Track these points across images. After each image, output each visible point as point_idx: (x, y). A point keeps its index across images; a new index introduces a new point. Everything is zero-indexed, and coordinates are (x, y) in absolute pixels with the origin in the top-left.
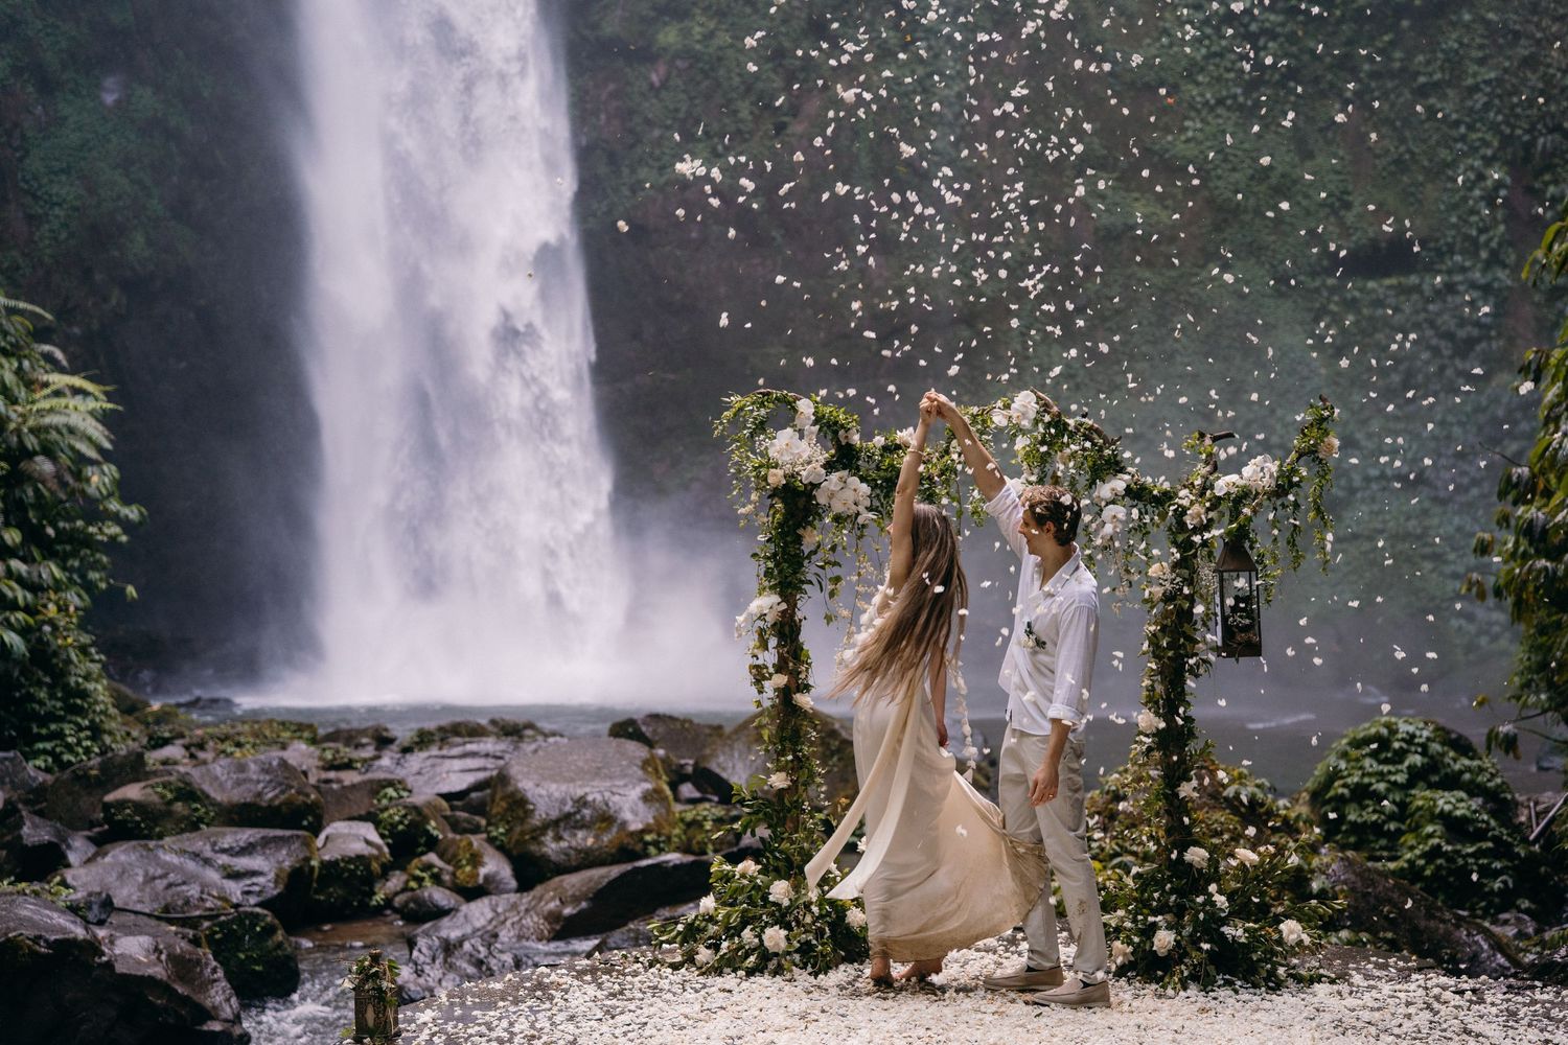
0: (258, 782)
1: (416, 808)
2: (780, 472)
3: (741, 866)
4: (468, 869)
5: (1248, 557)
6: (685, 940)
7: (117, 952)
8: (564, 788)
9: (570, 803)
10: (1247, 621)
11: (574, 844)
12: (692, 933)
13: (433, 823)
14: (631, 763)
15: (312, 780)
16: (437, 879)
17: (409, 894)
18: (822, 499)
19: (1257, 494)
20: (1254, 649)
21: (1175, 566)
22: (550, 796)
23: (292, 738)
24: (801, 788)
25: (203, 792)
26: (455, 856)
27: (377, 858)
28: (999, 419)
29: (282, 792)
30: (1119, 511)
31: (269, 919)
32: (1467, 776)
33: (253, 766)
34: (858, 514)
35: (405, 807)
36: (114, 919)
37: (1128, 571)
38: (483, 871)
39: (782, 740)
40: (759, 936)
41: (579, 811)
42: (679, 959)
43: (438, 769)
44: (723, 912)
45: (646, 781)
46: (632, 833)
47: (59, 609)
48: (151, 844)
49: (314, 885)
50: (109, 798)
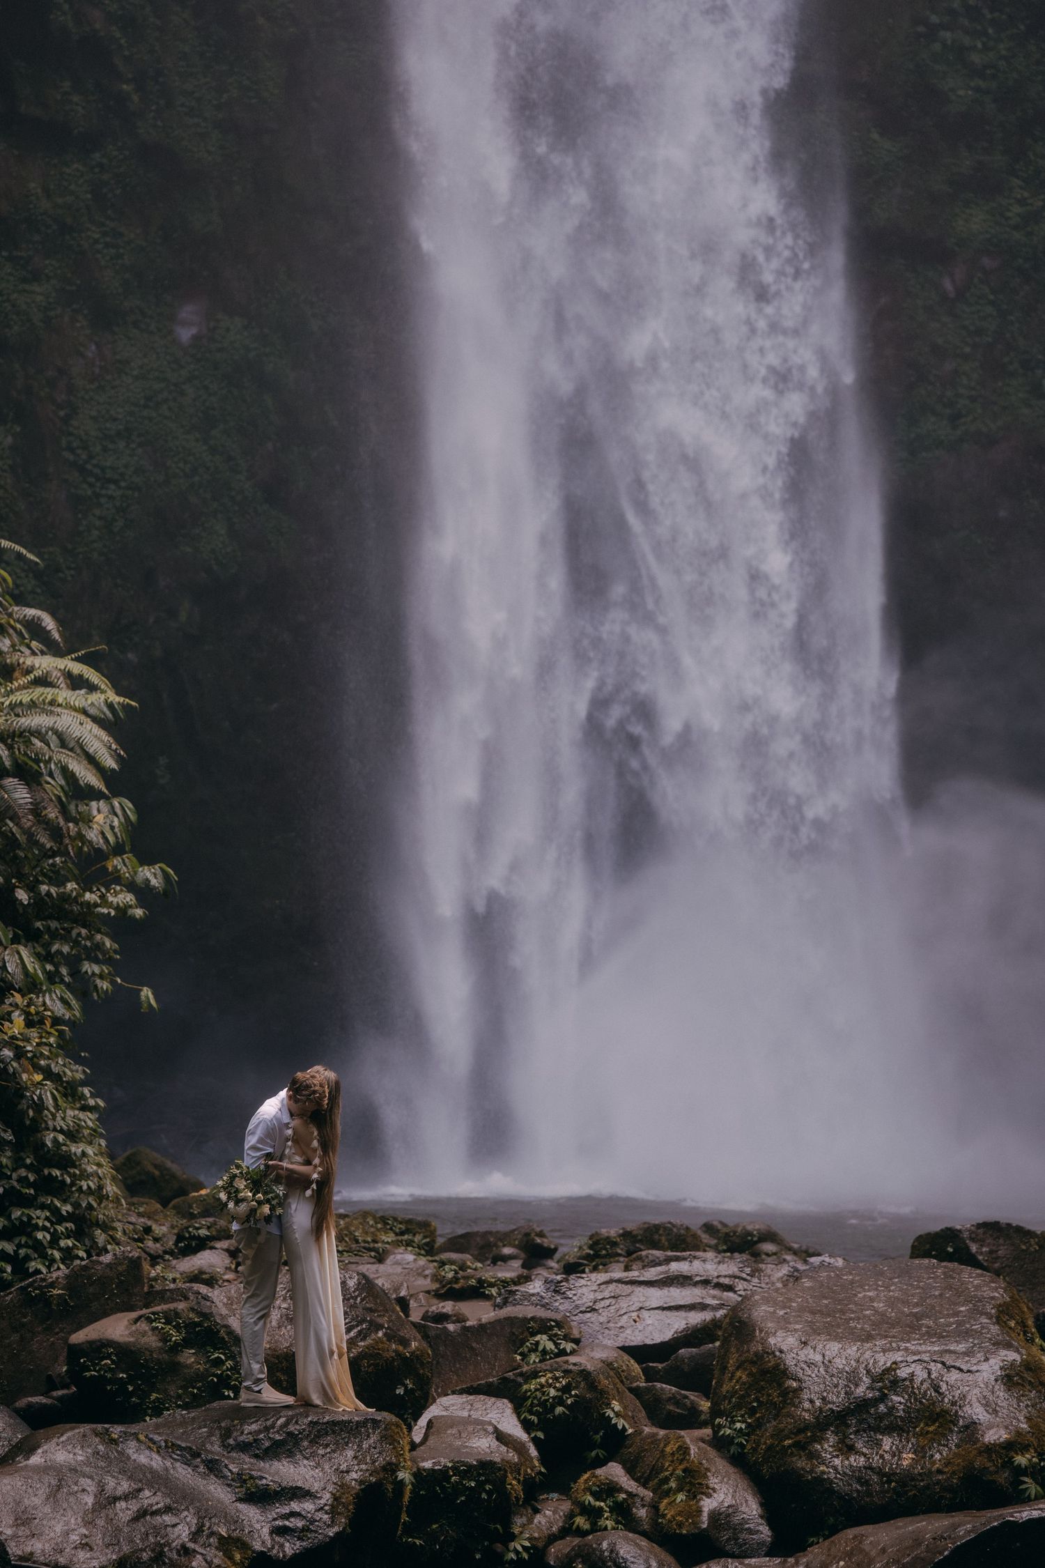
1: (586, 1376)
4: (681, 1497)
8: (852, 1350)
9: (866, 1380)
11: (876, 1461)
13: (616, 1406)
14: (977, 1312)
15: (416, 1316)
16: (623, 1513)
17: (572, 1542)
22: (828, 1364)
23: (397, 1244)
26: (656, 1470)
27: (516, 1469)
29: (364, 1336)
35: (567, 1371)
38: (708, 1505)
41: (883, 1398)
43: (623, 1304)
45: (1008, 1346)
46: (989, 1449)
47: (29, 1024)
48: (116, 1430)
49: (404, 1517)
50: (79, 1337)
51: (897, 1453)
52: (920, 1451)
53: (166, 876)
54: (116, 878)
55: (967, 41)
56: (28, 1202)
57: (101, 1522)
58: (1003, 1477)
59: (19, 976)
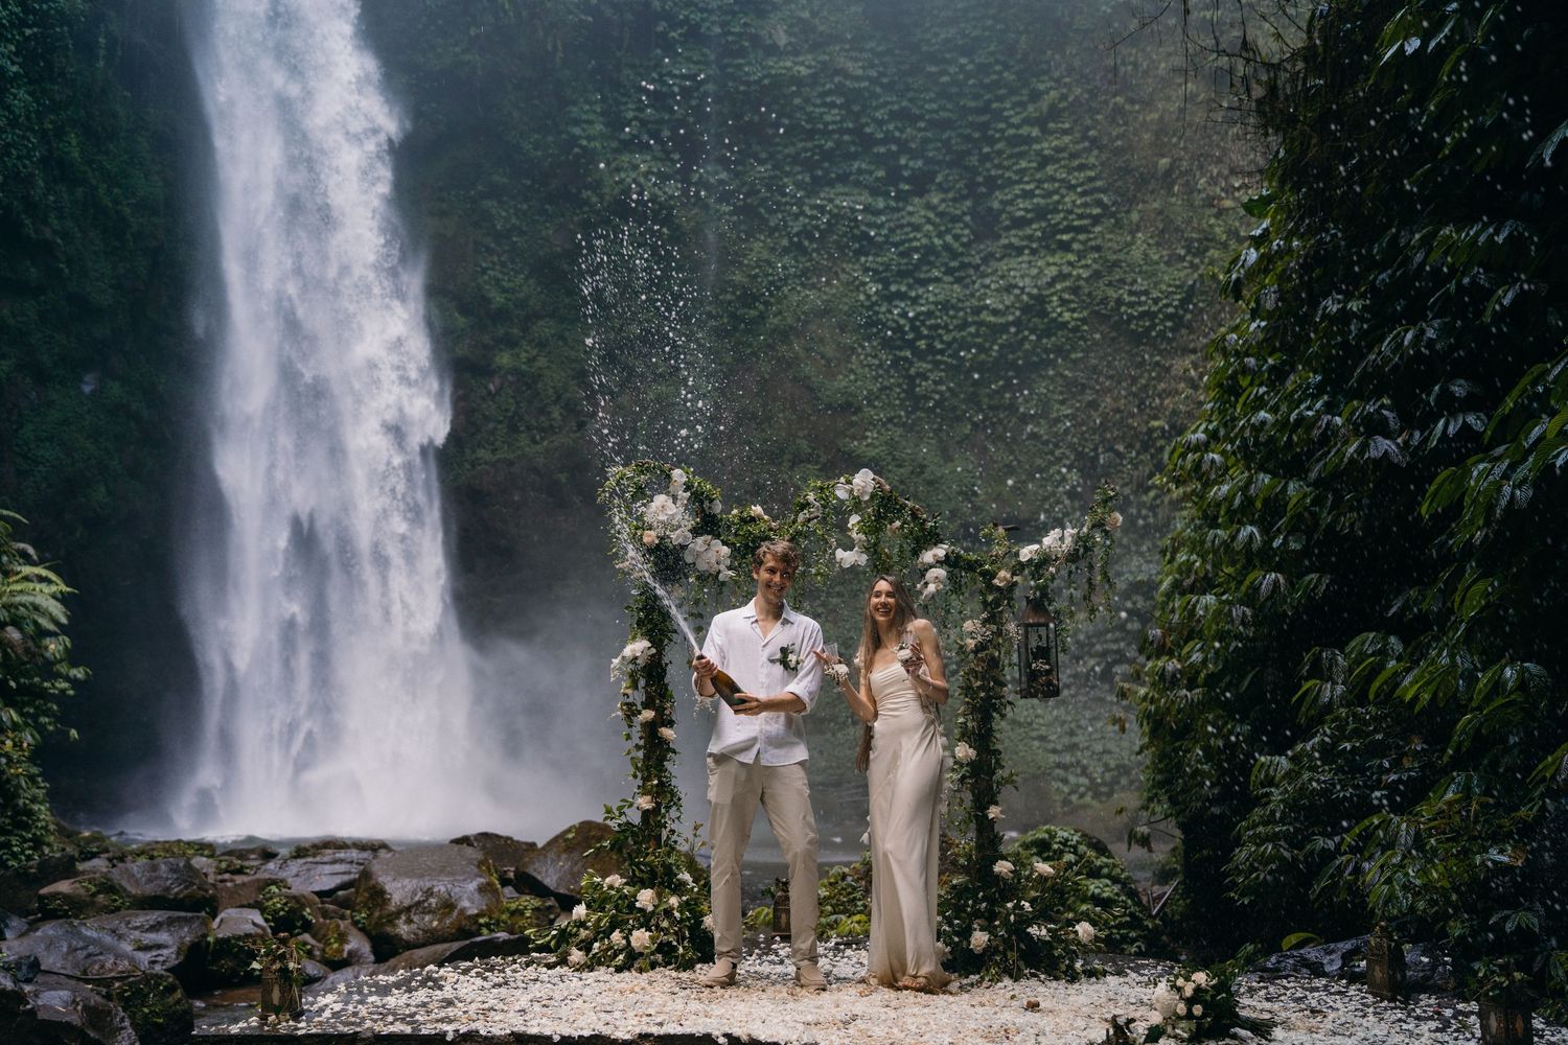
0: (167, 879)
1: (294, 897)
2: (652, 533)
3: (608, 880)
4: (335, 946)
5: (1047, 612)
6: (558, 946)
7: (40, 1003)
8: (415, 881)
9: (420, 894)
10: (1047, 667)
11: (422, 926)
12: (564, 937)
13: (308, 910)
14: (470, 864)
15: (211, 880)
16: (310, 954)
18: (689, 559)
19: (1057, 559)
20: (1051, 691)
21: (985, 622)
22: (403, 889)
23: (195, 855)
24: (663, 811)
25: (121, 887)
26: (324, 936)
27: (261, 937)
28: (841, 494)
29: (186, 888)
30: (941, 572)
31: (171, 980)
32: (1105, 871)
33: (163, 867)
34: (719, 572)
35: (286, 897)
36: (40, 978)
37: (945, 627)
38: (347, 947)
39: (648, 768)
40: (627, 938)
41: (426, 900)
42: (554, 959)
43: (312, 872)
44: (594, 918)
45: (481, 876)
46: (469, 917)
47: (15, 745)
48: (76, 922)
49: (209, 958)
50: (44, 891)
51: (431, 922)
52: (440, 920)
53: (86, 673)
54: (59, 675)
55: (500, 276)
56: (10, 833)
57: (70, 958)
58: (474, 928)
59: (9, 724)
